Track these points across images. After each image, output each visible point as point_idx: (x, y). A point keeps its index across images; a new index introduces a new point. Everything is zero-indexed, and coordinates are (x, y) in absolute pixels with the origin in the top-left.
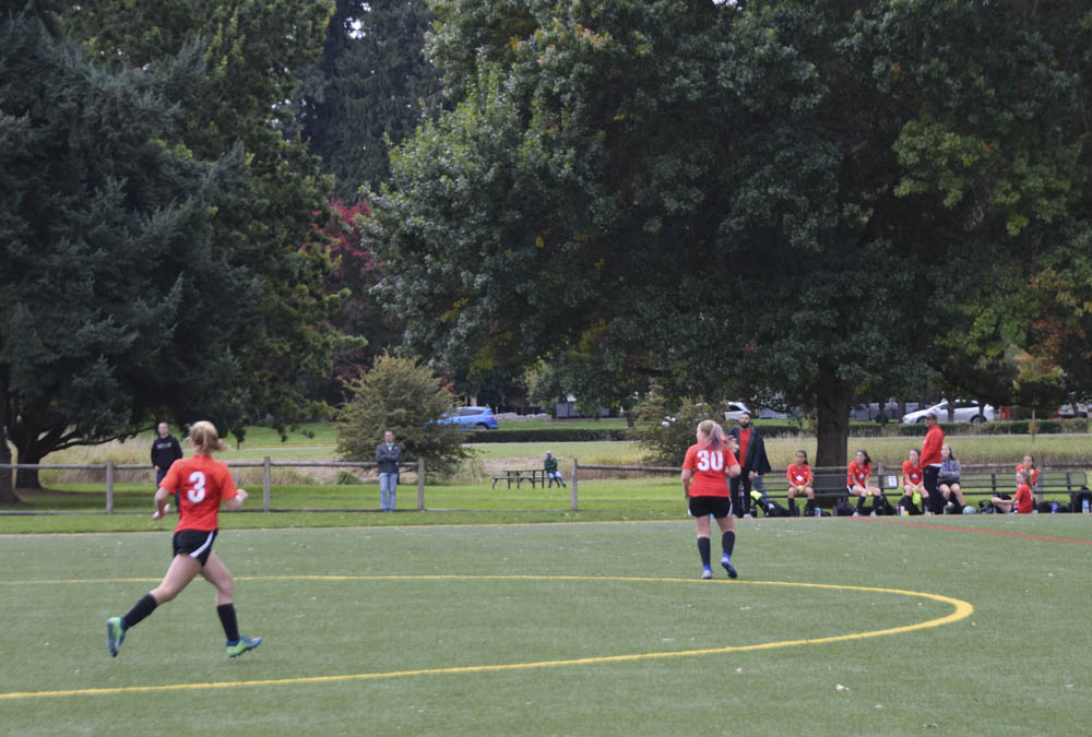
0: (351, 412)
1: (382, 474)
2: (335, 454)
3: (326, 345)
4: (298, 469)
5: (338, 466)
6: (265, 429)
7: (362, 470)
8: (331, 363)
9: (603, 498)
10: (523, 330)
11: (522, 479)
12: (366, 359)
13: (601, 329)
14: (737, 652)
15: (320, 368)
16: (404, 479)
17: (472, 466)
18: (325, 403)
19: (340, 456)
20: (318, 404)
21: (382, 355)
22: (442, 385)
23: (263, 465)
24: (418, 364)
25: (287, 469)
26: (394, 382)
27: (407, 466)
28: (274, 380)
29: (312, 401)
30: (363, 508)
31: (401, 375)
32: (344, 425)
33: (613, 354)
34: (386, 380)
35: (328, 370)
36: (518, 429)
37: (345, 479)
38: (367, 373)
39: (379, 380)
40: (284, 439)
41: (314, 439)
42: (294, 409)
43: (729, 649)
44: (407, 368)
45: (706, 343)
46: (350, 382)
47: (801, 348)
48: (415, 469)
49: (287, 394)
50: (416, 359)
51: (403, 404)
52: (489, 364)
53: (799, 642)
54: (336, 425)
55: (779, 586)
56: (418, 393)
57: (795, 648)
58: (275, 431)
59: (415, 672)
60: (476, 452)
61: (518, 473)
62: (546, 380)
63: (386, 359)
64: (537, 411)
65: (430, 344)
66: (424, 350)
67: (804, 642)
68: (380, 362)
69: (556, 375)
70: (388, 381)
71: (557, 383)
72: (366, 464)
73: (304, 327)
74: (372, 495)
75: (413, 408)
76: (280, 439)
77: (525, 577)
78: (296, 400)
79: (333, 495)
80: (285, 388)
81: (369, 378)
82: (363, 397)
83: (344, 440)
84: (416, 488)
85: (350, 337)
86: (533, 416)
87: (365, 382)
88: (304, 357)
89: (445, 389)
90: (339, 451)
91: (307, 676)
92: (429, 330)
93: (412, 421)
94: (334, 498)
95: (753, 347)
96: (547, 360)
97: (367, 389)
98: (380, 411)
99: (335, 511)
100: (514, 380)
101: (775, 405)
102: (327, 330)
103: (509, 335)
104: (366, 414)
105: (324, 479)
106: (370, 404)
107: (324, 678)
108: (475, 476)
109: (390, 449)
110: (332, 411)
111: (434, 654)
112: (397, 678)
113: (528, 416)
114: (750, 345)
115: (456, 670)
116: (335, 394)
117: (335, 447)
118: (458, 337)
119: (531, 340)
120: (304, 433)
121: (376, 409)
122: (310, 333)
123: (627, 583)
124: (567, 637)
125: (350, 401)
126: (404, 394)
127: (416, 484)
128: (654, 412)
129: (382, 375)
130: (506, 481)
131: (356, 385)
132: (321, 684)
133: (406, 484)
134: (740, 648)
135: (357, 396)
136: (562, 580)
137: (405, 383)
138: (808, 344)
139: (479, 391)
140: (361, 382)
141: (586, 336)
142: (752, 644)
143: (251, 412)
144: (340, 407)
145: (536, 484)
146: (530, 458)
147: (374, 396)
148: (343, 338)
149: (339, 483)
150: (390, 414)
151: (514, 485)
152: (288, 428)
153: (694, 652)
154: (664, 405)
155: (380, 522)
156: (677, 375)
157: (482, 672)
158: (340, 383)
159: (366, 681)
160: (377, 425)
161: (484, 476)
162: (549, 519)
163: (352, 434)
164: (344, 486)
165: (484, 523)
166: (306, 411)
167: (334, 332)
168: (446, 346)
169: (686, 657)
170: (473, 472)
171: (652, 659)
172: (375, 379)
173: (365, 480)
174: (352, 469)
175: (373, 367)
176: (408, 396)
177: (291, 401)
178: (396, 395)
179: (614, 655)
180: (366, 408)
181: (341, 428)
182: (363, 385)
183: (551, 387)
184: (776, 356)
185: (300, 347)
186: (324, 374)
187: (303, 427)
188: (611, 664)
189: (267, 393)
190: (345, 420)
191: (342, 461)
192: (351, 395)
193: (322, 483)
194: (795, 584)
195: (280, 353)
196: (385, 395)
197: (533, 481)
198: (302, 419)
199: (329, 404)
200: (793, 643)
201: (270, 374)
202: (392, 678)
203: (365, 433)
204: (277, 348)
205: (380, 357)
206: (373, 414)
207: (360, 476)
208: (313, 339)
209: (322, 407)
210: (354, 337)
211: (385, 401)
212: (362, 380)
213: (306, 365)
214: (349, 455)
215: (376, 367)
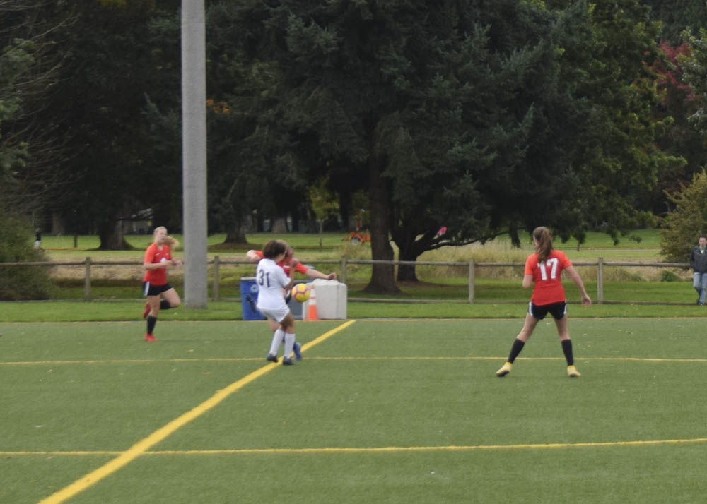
0: (673, 220)
1: (695, 273)
2: (659, 255)
3: (652, 164)
4: (628, 267)
5: (661, 266)
6: (599, 235)
7: (681, 269)
8: (656, 180)
12: (687, 176)
15: (647, 183)
18: (650, 213)
19: (663, 258)
20: (645, 214)
21: (700, 172)
23: (597, 265)
25: (619, 268)
28: (608, 193)
29: (639, 211)
30: (681, 302)
32: (667, 231)
34: (703, 194)
35: (652, 185)
37: (668, 277)
38: (687, 187)
39: (697, 193)
40: (616, 243)
41: (642, 242)
42: (625, 218)
46: (673, 195)
49: (619, 205)
54: (661, 231)
58: (609, 236)
63: (703, 176)
68: (698, 178)
72: (683, 264)
73: (634, 149)
74: (688, 291)
76: (613, 242)
78: (626, 210)
79: (657, 290)
80: (617, 199)
81: (689, 192)
82: (684, 208)
83: (666, 244)
85: (673, 158)
87: (685, 195)
88: (633, 175)
90: (663, 253)
94: (656, 293)
97: (687, 201)
98: (697, 220)
99: (657, 304)
102: (652, 152)
104: (686, 222)
105: (650, 277)
106: (689, 214)
107: (640, 442)
109: (702, 251)
110: (656, 219)
116: (661, 206)
117: (660, 250)
120: (633, 238)
121: (695, 218)
122: (639, 154)
125: (672, 211)
129: (699, 189)
131: (677, 197)
132: (637, 447)
135: (678, 206)
140: (682, 195)
143: (589, 220)
144: (664, 216)
147: (693, 207)
148: (666, 158)
149: (662, 281)
152: (619, 233)
155: (694, 313)
158: (665, 196)
159: (675, 445)
160: (695, 232)
163: (674, 239)
164: (666, 283)
166: (634, 219)
167: (658, 151)
172: (693, 192)
173: (683, 278)
174: (673, 269)
175: (692, 183)
177: (622, 211)
180: (686, 217)
181: (664, 233)
182: (684, 197)
185: (630, 165)
186: (651, 189)
187: (632, 234)
189: (603, 204)
190: (668, 227)
191: (664, 262)
192: (673, 206)
193: (648, 280)
195: (613, 171)
196: (702, 206)
198: (632, 227)
199: (655, 213)
201: (605, 189)
203: (684, 239)
204: (611, 166)
205: (698, 174)
206: (692, 223)
207: (680, 275)
208: (642, 159)
209: (648, 216)
210: (677, 157)
211: (702, 211)
212: (683, 194)
213: (635, 181)
214: (671, 257)
215: (694, 183)
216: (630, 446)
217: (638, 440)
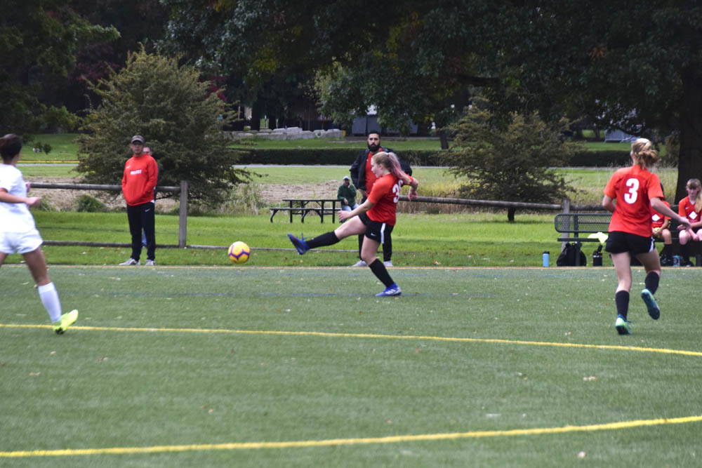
0: (98, 121)
2: (76, 173)
3: (69, 36)
5: (79, 189)
7: (109, 194)
8: (73, 60)
9: (408, 237)
10: (316, 24)
11: (308, 211)
12: (117, 55)
13: (414, 24)
14: (580, 432)
15: (61, 65)
16: (161, 207)
17: (246, 193)
18: (64, 109)
19: (81, 176)
20: (57, 110)
21: (138, 51)
22: (210, 91)
24: (181, 63)
26: (152, 85)
27: (164, 191)
29: (48, 106)
30: (110, 242)
31: (161, 76)
32: (87, 137)
33: (428, 55)
34: (141, 83)
35: (69, 67)
36: (304, 148)
37: (87, 205)
38: (118, 73)
39: (133, 81)
41: (52, 154)
42: (26, 115)
43: (568, 428)
44: (168, 68)
45: (545, 45)
46: (96, 83)
47: (662, 54)
48: (175, 195)
49: (18, 97)
50: (180, 56)
51: (162, 113)
52: (272, 66)
53: (656, 422)
54: (77, 138)
55: (629, 351)
56: (181, 99)
57: (651, 428)
59: (180, 448)
60: (252, 176)
61: (302, 203)
62: (343, 87)
63: (142, 57)
64: (327, 125)
65: (198, 39)
66: (191, 46)
67: (662, 421)
68: (134, 59)
69: (355, 80)
70: (144, 83)
71: (358, 90)
72: (113, 186)
73: (42, 13)
74: (120, 226)
75: (174, 118)
77: (314, 333)
78: (29, 104)
79: (73, 224)
80: (16, 89)
81: (120, 79)
82: (112, 103)
83: (87, 156)
84: (177, 218)
85: (98, 27)
86: (323, 132)
87: (115, 84)
88: (40, 52)
89: (215, 95)
90: (80, 169)
91: (45, 447)
92: (198, 20)
93: (172, 134)
94: (74, 228)
95: (602, 52)
96: (344, 62)
97: (118, 93)
98: (132, 121)
99: (76, 244)
100: (300, 86)
101: (629, 126)
102: (70, 18)
103: (297, 30)
104: (115, 123)
105: (62, 204)
106: (120, 113)
108: (249, 206)
110: (73, 119)
111: (203, 426)
112: (158, 454)
113: (316, 132)
114: (599, 50)
115: (230, 446)
116: (79, 99)
117: (75, 164)
118: (235, 30)
119: (326, 36)
120: (39, 146)
121: (128, 118)
122: (49, 20)
123: (441, 344)
124: (368, 410)
125: (95, 108)
126: (162, 100)
127: (176, 213)
128: (475, 130)
129: (136, 75)
130: (287, 213)
131: (104, 87)
133: (163, 214)
134: (583, 428)
135: (105, 101)
136: (361, 338)
137: (166, 86)
138: (671, 49)
139: (255, 99)
140: (110, 84)
141: (394, 33)
142: (596, 422)
144: (84, 115)
145: (325, 217)
146: (319, 185)
147: (126, 102)
148: (89, 28)
149: (80, 210)
150: (145, 125)
151: (297, 218)
153: (526, 432)
154: (490, 120)
156: (508, 84)
157: (262, 449)
158: (84, 84)
159: (120, 456)
161: (260, 205)
162: (342, 262)
163: (96, 148)
164: (85, 214)
165: (261, 264)
166: (41, 118)
168: (219, 41)
169: (516, 437)
170: (247, 200)
171: (474, 439)
172: (126, 80)
173: (112, 207)
174: (96, 192)
175: (125, 66)
176: (168, 104)
177: (23, 106)
178: (153, 102)
179: (426, 433)
180: (116, 117)
181: (83, 141)
182: (113, 87)
183: (349, 95)
184: (632, 63)
185: (35, 38)
186: (65, 73)
187: (37, 139)
188: (423, 444)
190: (90, 132)
191: (83, 182)
192: (97, 100)
193: (58, 209)
194: (650, 349)
195: (10, 47)
196: (139, 100)
197: (321, 213)
198: (36, 129)
200: (648, 422)
202: (152, 454)
203: (114, 149)
204: (7, 39)
205: (134, 53)
206: (125, 125)
207: (105, 202)
208: (53, 28)
209: (62, 113)
210: (104, 27)
211: (139, 108)
212: (111, 82)
213: (43, 61)
214: (94, 175)
215: (129, 66)
216: (53, 457)
217: (65, 448)
